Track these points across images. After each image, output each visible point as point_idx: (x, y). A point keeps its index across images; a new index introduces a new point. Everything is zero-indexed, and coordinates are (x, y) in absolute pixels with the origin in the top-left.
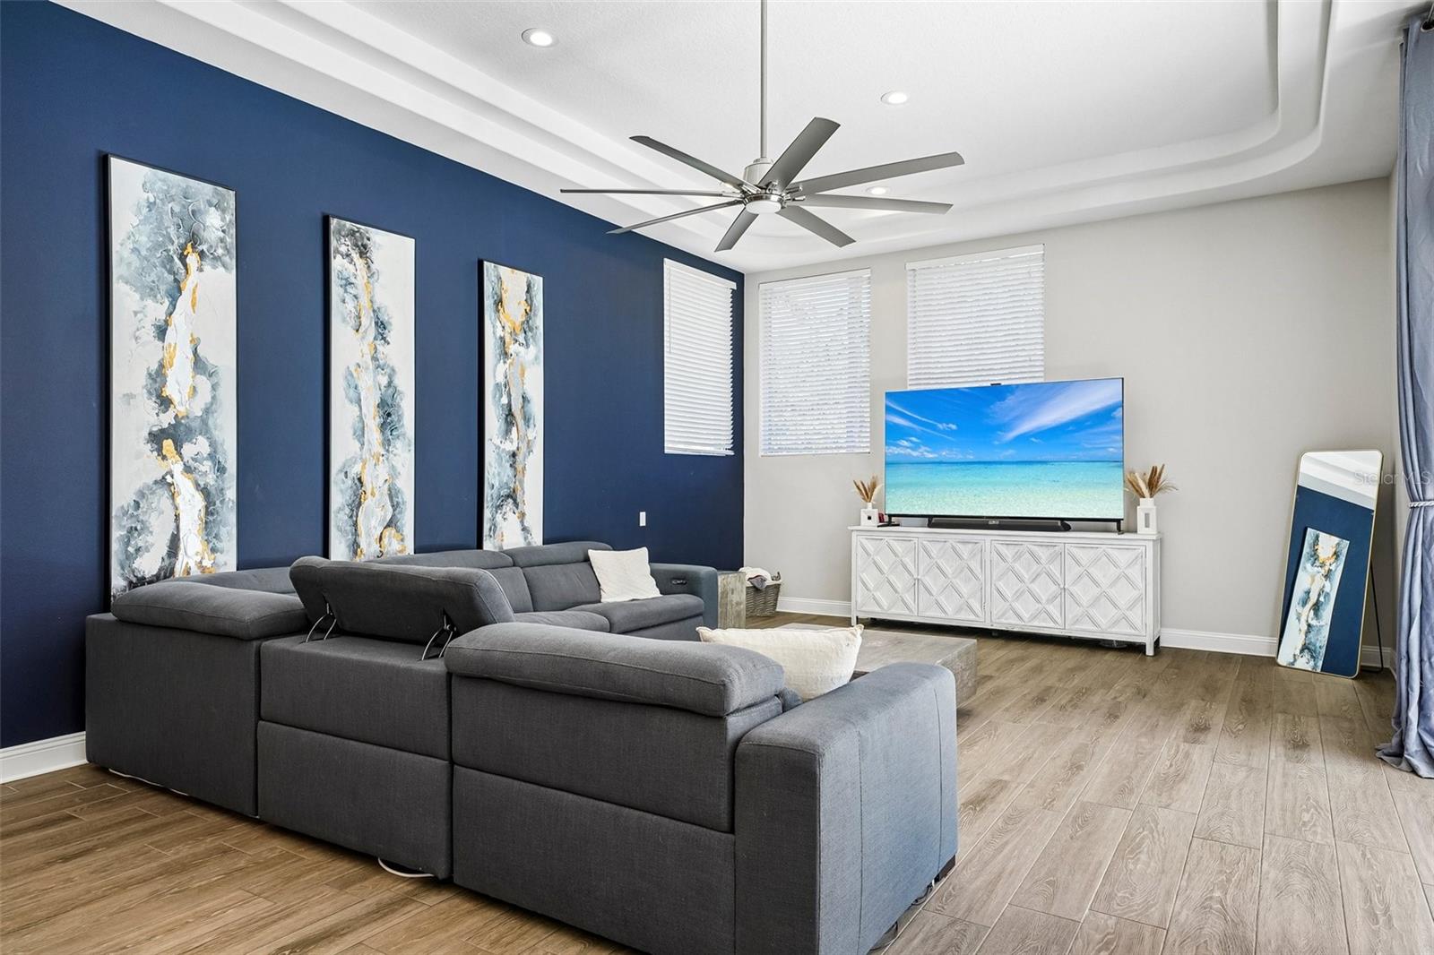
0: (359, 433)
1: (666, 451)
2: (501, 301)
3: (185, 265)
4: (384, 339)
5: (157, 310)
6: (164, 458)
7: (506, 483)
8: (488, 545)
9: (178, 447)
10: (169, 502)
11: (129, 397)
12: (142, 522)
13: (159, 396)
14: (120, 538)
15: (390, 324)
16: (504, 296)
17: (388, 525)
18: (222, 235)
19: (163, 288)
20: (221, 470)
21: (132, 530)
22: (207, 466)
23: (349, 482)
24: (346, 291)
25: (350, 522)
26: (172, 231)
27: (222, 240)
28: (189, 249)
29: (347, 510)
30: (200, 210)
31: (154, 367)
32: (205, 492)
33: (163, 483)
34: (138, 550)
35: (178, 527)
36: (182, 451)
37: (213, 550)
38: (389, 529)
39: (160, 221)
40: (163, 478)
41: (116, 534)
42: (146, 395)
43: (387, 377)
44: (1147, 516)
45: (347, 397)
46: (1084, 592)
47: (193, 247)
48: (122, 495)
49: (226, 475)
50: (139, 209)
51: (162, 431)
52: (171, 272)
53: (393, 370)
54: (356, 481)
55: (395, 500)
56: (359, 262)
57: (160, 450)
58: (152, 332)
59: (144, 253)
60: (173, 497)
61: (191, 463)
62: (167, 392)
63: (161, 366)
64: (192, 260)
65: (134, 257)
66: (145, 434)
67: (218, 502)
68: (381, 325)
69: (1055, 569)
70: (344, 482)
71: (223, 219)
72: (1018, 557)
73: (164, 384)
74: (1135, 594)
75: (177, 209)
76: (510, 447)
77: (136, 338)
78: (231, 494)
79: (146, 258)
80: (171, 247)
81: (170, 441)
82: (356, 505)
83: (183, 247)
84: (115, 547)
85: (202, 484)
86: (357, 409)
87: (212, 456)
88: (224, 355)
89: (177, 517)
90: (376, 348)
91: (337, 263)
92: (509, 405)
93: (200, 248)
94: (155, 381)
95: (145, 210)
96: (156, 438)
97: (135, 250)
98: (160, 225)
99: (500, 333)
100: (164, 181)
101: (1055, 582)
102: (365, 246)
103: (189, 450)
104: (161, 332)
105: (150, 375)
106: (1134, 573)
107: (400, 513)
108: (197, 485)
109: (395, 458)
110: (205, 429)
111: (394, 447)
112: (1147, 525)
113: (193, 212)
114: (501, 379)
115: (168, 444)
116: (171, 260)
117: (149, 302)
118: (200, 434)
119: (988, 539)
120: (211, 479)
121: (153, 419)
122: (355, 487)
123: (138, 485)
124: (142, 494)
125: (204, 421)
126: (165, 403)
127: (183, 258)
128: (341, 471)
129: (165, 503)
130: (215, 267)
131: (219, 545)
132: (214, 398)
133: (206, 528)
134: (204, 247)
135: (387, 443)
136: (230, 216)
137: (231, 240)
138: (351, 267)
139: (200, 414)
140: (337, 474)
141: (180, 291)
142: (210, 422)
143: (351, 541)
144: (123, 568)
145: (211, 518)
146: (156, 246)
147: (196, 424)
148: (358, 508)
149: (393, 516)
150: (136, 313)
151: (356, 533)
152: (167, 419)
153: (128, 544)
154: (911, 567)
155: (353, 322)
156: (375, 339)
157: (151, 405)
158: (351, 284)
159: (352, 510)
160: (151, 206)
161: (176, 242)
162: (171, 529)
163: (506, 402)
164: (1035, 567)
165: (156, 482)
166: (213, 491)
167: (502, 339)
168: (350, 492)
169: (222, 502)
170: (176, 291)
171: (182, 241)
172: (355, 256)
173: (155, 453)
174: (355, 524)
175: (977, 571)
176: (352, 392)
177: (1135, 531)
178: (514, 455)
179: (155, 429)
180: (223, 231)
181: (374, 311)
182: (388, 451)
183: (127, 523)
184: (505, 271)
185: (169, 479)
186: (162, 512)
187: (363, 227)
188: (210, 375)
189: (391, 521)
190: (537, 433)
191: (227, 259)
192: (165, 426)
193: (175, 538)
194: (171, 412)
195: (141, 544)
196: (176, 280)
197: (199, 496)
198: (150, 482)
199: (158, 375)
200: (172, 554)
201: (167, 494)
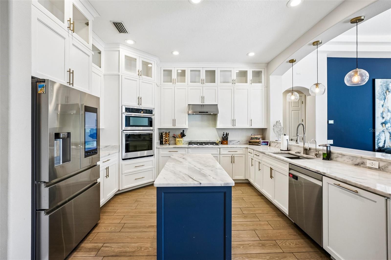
3: (386, 94)
5: (382, 102)
6: (383, 127)
9: (385, 125)
10: (384, 135)
11: (378, 117)
12: (380, 138)
14: (377, 140)
19: (383, 98)
21: (378, 139)
26: (384, 89)
31: (382, 112)
34: (379, 142)
35: (385, 139)
36: (386, 126)
39: (382, 87)
41: (376, 139)
47: (388, 91)
48: (377, 134)
50: (379, 86)
51: (383, 123)
52: (384, 96)
57: (382, 126)
58: (381, 106)
59: (380, 93)
60: (385, 133)
61: (388, 128)
62: (384, 116)
63: (383, 112)
64: (388, 93)
65: (379, 94)
66: (380, 123)
73: (383, 115)
75: (385, 85)
77: (379, 108)
79: (380, 94)
80: (384, 91)
83: (386, 91)
84: (376, 141)
89: (385, 137)
95: (380, 86)
96: (382, 124)
97: (379, 93)
98: (383, 88)
100: (383, 81)
103: (387, 125)
104: (383, 106)
108: (388, 132)
113: (388, 85)
116: (384, 94)
117: (381, 101)
118: (389, 123)
125: (389, 121)
126: (383, 118)
127: (386, 93)
129: (383, 135)
134: (389, 90)
141: (385, 98)
146: (382, 91)
147: (388, 121)
150: (379, 103)
152: (384, 121)
153: (378, 141)
157: (381, 118)
160: (381, 85)
165: (382, 131)
170: (385, 99)
171: (386, 90)
179: (382, 122)
183: (378, 138)
186: (383, 136)
192: (383, 122)
193: (385, 141)
194: (384, 119)
195: (380, 141)
196: (385, 97)
197: (389, 134)
198: (381, 131)
199: (382, 113)
200: (385, 143)
201: (384, 133)
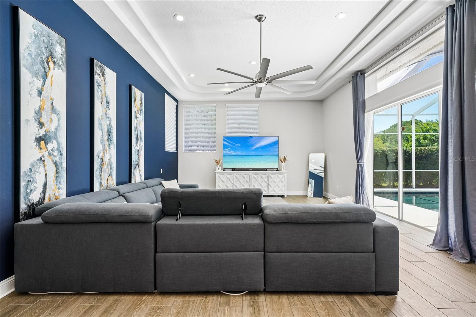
0: (102, 141)
1: (166, 151)
2: (135, 99)
3: (49, 66)
4: (108, 107)
5: (38, 83)
6: (41, 149)
7: (137, 160)
8: (133, 181)
9: (46, 144)
11: (27, 121)
12: (33, 178)
13: (39, 122)
14: (23, 186)
15: (110, 102)
16: (136, 98)
17: (109, 176)
18: (61, 56)
19: (41, 74)
20: (61, 155)
21: (29, 182)
22: (56, 153)
23: (99, 160)
24: (98, 88)
25: (100, 175)
26: (44, 49)
27: (61, 59)
28: (50, 59)
29: (99, 170)
30: (54, 44)
31: (37, 108)
32: (56, 164)
33: (41, 160)
34: (31, 190)
35: (46, 181)
36: (48, 146)
37: (59, 188)
38: (110, 177)
39: (39, 44)
40: (41, 158)
41: (22, 184)
42: (34, 121)
43: (109, 122)
44: (283, 167)
45: (99, 128)
46: (272, 185)
47: (52, 58)
48: (24, 166)
49: (63, 157)
50: (31, 36)
51: (40, 137)
52: (43, 67)
53: (111, 119)
54: (101, 160)
55: (111, 166)
56: (102, 78)
57: (39, 145)
58: (35, 93)
59: (33, 56)
60: (44, 166)
61: (51, 152)
62: (42, 120)
63: (40, 108)
64: (51, 64)
65: (29, 57)
66: (34, 138)
67: (60, 168)
68: (108, 102)
69: (266, 180)
70: (98, 160)
71: (62, 50)
72: (258, 177)
73: (41, 116)
74: (283, 184)
75: (46, 41)
76: (137, 148)
77: (30, 94)
78: (64, 165)
79: (34, 59)
80: (43, 57)
81: (43, 142)
82: (101, 168)
83: (48, 58)
84: (22, 190)
85: (54, 160)
86: (101, 132)
87: (58, 149)
88: (61, 106)
89: (46, 175)
90: (106, 110)
91: (96, 77)
92: (137, 134)
93: (54, 60)
94: (38, 115)
95: (34, 37)
96: (39, 140)
97: (30, 54)
98: (39, 47)
99: (135, 110)
100: (41, 27)
101: (266, 183)
102: (104, 72)
103: (50, 146)
104: (40, 93)
105: (36, 112)
106: (283, 180)
107: (112, 171)
109: (111, 151)
110: (56, 138)
111: (111, 147)
112: (283, 169)
113: (51, 44)
114: (135, 126)
115: (42, 143)
116: (44, 62)
117: (35, 79)
118: (54, 139)
119: (251, 173)
120: (57, 159)
121: (37, 132)
122: (101, 162)
123: (31, 161)
124: (32, 165)
125: (55, 134)
126: (41, 125)
127: (48, 62)
128: (97, 155)
129: (42, 169)
130: (59, 69)
131: (60, 186)
132: (58, 124)
133: (56, 180)
134: (55, 60)
135: (109, 145)
136: (64, 50)
137: (64, 59)
138: (100, 79)
139: (54, 131)
140: (96, 157)
141: (47, 76)
142: (57, 134)
143: (100, 182)
144: (25, 200)
145: (58, 175)
146: (38, 55)
147: (52, 135)
148: (102, 170)
149: (111, 172)
150: (30, 83)
151: (101, 179)
152: (42, 132)
153: (27, 188)
154: (232, 181)
155: (100, 100)
156: (106, 107)
157: (36, 125)
158: (100, 85)
159: (100, 170)
160: (36, 36)
161: (45, 55)
162: (43, 180)
163: (137, 133)
164: (262, 179)
165: (38, 160)
166: (58, 164)
167: (136, 112)
168: (99, 163)
169: (61, 168)
170: (45, 77)
171: (48, 55)
172: (101, 75)
173: (38, 147)
174: (101, 176)
175: (248, 181)
176: (100, 127)
177: (281, 171)
178: (138, 151)
179: (38, 136)
180: (62, 55)
181: (106, 97)
182: (109, 148)
183: (27, 179)
184: (136, 89)
185: (43, 159)
186: (40, 174)
187: (103, 65)
188: (57, 115)
189: (110, 174)
190: (143, 144)
191: (63, 66)
192: (41, 135)
193: (45, 185)
194: (44, 129)
195: (32, 188)
196: (45, 71)
197: (54, 166)
198: (36, 160)
199: (39, 112)
200: (44, 192)
201: (42, 165)
